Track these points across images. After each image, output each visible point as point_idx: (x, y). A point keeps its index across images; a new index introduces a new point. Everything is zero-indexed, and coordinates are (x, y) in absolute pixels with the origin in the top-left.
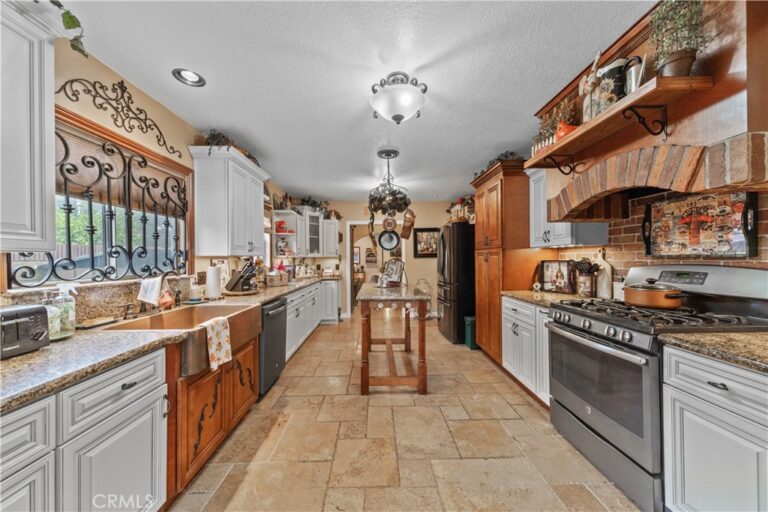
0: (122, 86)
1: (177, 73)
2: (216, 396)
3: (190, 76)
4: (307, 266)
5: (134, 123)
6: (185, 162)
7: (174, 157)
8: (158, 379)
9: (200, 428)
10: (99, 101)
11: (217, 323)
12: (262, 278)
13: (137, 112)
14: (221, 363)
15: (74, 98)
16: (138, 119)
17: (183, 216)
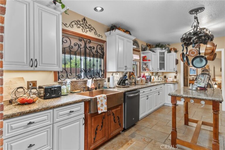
0: (84, 19)
1: (95, 9)
2: (102, 123)
3: (99, 9)
4: (159, 76)
5: (88, 29)
6: (103, 39)
7: (100, 38)
8: (82, 112)
9: (96, 133)
10: (78, 26)
11: (101, 97)
12: (134, 81)
13: (88, 26)
14: (103, 111)
15: (72, 27)
16: (89, 28)
17: (103, 58)
